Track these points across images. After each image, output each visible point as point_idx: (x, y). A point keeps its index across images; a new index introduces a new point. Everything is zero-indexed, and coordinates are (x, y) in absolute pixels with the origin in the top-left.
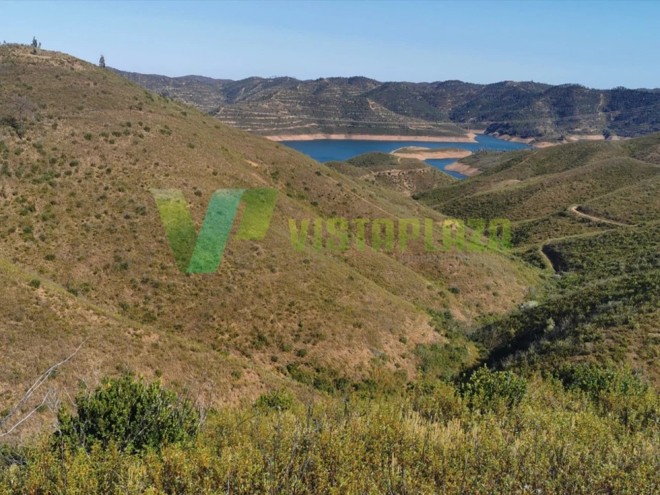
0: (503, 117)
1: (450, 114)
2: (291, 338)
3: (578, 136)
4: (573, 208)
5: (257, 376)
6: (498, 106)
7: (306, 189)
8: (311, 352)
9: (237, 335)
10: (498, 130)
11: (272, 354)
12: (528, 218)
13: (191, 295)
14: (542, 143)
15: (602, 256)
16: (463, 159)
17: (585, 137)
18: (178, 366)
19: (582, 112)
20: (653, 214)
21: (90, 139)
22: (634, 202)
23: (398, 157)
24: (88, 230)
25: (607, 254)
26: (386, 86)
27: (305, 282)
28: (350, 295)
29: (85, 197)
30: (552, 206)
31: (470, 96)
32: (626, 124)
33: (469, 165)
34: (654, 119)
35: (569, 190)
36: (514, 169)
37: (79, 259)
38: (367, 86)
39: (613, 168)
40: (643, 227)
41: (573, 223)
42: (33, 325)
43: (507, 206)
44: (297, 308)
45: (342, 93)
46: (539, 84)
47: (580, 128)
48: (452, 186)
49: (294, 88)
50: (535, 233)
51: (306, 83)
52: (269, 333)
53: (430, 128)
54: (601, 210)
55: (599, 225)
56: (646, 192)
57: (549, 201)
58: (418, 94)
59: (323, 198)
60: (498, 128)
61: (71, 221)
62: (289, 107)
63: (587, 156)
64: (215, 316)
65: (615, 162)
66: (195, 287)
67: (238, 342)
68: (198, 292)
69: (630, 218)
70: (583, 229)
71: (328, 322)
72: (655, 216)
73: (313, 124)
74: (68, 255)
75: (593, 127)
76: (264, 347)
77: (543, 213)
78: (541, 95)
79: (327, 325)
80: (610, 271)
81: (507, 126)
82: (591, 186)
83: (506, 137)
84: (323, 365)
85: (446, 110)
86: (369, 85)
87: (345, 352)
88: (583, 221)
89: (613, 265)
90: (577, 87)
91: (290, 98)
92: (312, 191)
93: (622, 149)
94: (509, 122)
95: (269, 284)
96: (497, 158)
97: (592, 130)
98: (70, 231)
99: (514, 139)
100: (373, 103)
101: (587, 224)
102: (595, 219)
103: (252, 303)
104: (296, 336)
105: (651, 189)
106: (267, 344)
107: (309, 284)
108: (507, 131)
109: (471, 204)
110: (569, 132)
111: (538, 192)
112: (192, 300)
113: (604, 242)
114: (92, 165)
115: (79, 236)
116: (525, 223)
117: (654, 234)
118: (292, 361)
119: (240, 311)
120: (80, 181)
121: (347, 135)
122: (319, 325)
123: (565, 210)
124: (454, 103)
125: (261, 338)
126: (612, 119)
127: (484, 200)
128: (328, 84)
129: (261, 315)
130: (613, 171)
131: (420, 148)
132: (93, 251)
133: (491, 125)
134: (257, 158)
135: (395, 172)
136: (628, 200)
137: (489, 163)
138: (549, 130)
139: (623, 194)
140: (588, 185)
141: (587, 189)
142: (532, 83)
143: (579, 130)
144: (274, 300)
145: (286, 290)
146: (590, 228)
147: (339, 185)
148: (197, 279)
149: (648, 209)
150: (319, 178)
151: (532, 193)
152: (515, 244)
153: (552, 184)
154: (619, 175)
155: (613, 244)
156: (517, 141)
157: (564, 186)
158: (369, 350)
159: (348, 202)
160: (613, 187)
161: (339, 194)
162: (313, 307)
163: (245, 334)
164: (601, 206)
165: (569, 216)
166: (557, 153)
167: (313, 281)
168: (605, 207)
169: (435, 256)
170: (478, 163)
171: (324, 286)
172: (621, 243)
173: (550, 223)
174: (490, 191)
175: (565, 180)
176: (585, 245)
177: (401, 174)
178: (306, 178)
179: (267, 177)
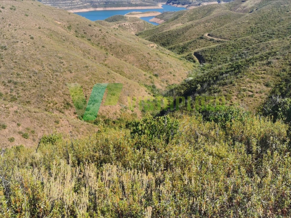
3: (207, 3)
4: (206, 35)
5: (67, 122)
7: (85, 33)
9: (57, 104)
10: (172, 2)
11: (74, 111)
12: (187, 41)
13: (33, 86)
14: (191, 7)
15: (219, 55)
16: (157, 16)
17: (210, 3)
18: (28, 120)
20: (240, 35)
22: (232, 30)
23: (128, 17)
25: (221, 54)
27: (87, 76)
28: (108, 81)
30: (197, 35)
33: (160, 18)
35: (204, 27)
36: (180, 19)
39: (222, 16)
40: (236, 41)
41: (206, 42)
43: (177, 36)
44: (84, 89)
48: (153, 28)
50: (191, 47)
52: (72, 101)
53: (142, 3)
54: (218, 35)
55: (218, 42)
56: (237, 25)
57: (195, 33)
59: (94, 37)
63: (211, 11)
64: (45, 96)
65: (223, 13)
66: (34, 83)
67: (57, 107)
68: (36, 85)
70: (211, 44)
72: (241, 36)
73: (88, 4)
76: (70, 108)
77: (193, 38)
80: (223, 61)
82: (213, 24)
83: (175, 5)
84: (98, 114)
87: (108, 107)
88: (211, 40)
89: (224, 59)
92: (88, 34)
93: (226, 7)
95: (70, 79)
96: (172, 15)
99: (179, 6)
101: (212, 41)
102: (216, 39)
103: (63, 88)
105: (239, 24)
106: (71, 107)
108: (176, 2)
109: (162, 36)
110: (203, 1)
111: (190, 29)
112: (34, 89)
113: (220, 49)
116: (186, 43)
117: (241, 44)
119: (57, 92)
121: (104, 8)
123: (203, 36)
125: (68, 104)
127: (167, 34)
129: (67, 93)
131: (138, 12)
134: (60, 19)
135: (127, 24)
136: (230, 29)
137: (169, 17)
138: (194, 1)
139: (227, 27)
141: (211, 26)
145: (78, 81)
146: (214, 43)
147: (100, 30)
148: (35, 79)
149: (238, 33)
150: (90, 27)
151: (188, 29)
152: (182, 52)
153: (197, 24)
154: (225, 19)
155: (224, 49)
156: (180, 7)
157: (202, 25)
158: (119, 105)
159: (105, 38)
160: (223, 24)
161: (100, 34)
162: (91, 88)
163: (60, 103)
164: (218, 33)
165: (204, 39)
166: (198, 10)
167: (90, 76)
168: (220, 33)
169: (147, 60)
170: (164, 18)
171: (96, 78)
172: (227, 49)
173: (196, 42)
174: (170, 30)
175: (202, 22)
176: (212, 51)
177: (130, 24)
178: (84, 28)
179: (66, 29)
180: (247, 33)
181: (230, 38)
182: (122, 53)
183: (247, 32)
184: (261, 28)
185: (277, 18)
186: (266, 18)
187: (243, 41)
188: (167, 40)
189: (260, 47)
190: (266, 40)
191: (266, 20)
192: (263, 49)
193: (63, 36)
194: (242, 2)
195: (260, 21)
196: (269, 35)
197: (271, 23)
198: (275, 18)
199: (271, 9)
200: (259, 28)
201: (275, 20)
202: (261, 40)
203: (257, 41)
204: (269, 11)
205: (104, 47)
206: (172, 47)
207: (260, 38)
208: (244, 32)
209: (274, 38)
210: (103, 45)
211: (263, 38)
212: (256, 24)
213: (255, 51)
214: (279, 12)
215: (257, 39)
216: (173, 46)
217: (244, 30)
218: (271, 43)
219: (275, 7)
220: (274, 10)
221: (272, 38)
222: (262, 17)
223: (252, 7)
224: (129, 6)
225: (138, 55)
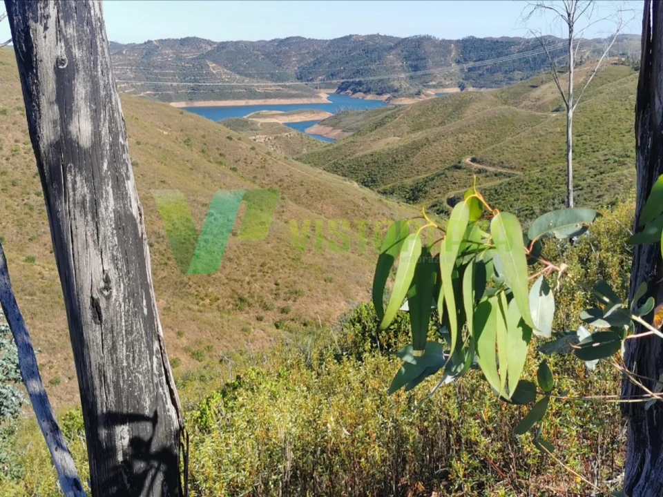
0: (354, 74)
1: (296, 73)
2: (270, 297)
3: (434, 90)
4: (467, 160)
5: (262, 332)
6: (347, 63)
7: (221, 155)
8: (293, 309)
9: (218, 299)
10: (351, 88)
11: (256, 314)
12: (418, 175)
13: (161, 264)
14: (400, 99)
15: (511, 203)
16: (324, 120)
17: (441, 90)
18: (194, 326)
19: (437, 65)
20: (546, 160)
21: (5, 114)
22: (526, 149)
23: (257, 123)
24: (31, 209)
25: (515, 200)
26: (223, 46)
27: (268, 243)
28: (312, 253)
29: (17, 175)
30: (441, 161)
31: (315, 53)
32: (480, 75)
33: (331, 126)
34: (507, 69)
35: (455, 143)
36: (390, 126)
37: (31, 240)
38: (201, 47)
39: (496, 117)
40: (545, 171)
41: (470, 175)
42: (48, 298)
43: (394, 164)
44: (269, 268)
45: (175, 56)
46: (385, 36)
47: (435, 81)
48: (326, 148)
49: (120, 53)
50: (434, 188)
51: (132, 47)
52: (248, 295)
53: (279, 90)
54: (496, 160)
55: (496, 175)
56: (536, 139)
57: (437, 156)
58: (259, 53)
59: (241, 164)
60: (350, 85)
61: (10, 202)
62: (119, 74)
63: (462, 108)
64: (191, 283)
65: (497, 112)
66: (162, 257)
67: (221, 306)
68: (166, 261)
69: (525, 165)
70: (481, 180)
71: (301, 280)
72: (548, 161)
73: (148, 92)
74: (17, 236)
75: (447, 79)
76: (247, 308)
77: (432, 168)
78: (391, 48)
79: (302, 282)
80: (526, 216)
81: (360, 83)
82: (476, 137)
83: (360, 95)
84: (308, 319)
85: (292, 69)
86: (203, 45)
87: (325, 305)
88: (480, 172)
89: (527, 210)
90: (428, 38)
91: (119, 65)
92: (227, 156)
93: (495, 99)
94: (362, 79)
95: (235, 248)
96: (360, 117)
97: (447, 83)
98: (12, 211)
99: (369, 97)
100: (214, 65)
101: (484, 174)
102: (491, 169)
103: (224, 268)
104: (276, 294)
105: (541, 136)
106: (249, 305)
107: (272, 245)
108: (361, 88)
109: (355, 165)
110: (425, 86)
111: (424, 148)
112: (163, 270)
113: (510, 189)
114: (16, 141)
115: (23, 216)
116: (419, 180)
117: (557, 178)
118: (277, 319)
119: (214, 276)
120: (7, 159)
121: (189, 102)
122: (295, 282)
123: (459, 162)
124: (299, 62)
125: (241, 300)
126: (466, 70)
127: (368, 161)
128: (158, 47)
129: (236, 278)
130: (496, 120)
131: (274, 112)
132: (43, 230)
133: (343, 83)
134: (165, 125)
135: (260, 138)
136: (521, 148)
137: (353, 123)
138: (405, 85)
139: (515, 142)
140: (473, 136)
141: (472, 140)
142: (378, 36)
143: (434, 83)
144: (244, 262)
145: (253, 252)
146: (487, 178)
147: (253, 149)
148: (161, 249)
149: (540, 155)
150: (231, 143)
151: (418, 149)
152: (413, 200)
153: (438, 138)
154: (502, 125)
155: (519, 190)
156: (372, 99)
157: (450, 140)
158: (345, 302)
159: (266, 166)
160: (498, 137)
161: (255, 158)
162: (284, 266)
163: (225, 297)
164: (495, 155)
165: (465, 168)
166: (430, 107)
167: (274, 241)
168: (499, 156)
169: (363, 214)
170: (341, 124)
171: (286, 246)
172: (527, 189)
173: (446, 177)
174: (373, 150)
175: (450, 133)
176: (491, 194)
177: (267, 140)
178: (218, 143)
179: (182, 145)
180: (561, 154)
181: (524, 167)
182: (307, 198)
183: (560, 152)
184: (591, 143)
185: (624, 123)
186: (600, 123)
187: (561, 173)
188: (370, 174)
189: (604, 183)
190: (613, 170)
191: (599, 127)
192: (613, 187)
193: (187, 161)
194: (531, 88)
195: (588, 130)
196: (617, 158)
197: (612, 134)
198: (619, 123)
199: (609, 103)
200: (587, 145)
201: (621, 127)
202: (602, 170)
203: (592, 170)
204: (604, 107)
205: (267, 185)
206: (387, 190)
207: (598, 166)
208: (554, 154)
209: (630, 165)
210: (263, 182)
211: (606, 165)
212: (579, 136)
213: (595, 192)
214: (627, 109)
215: (593, 168)
216: (389, 186)
217: (553, 149)
218: (628, 175)
219: (616, 99)
220: (616, 106)
221: (625, 164)
222: (591, 121)
223: (556, 99)
224: (250, 98)
225: (344, 203)
